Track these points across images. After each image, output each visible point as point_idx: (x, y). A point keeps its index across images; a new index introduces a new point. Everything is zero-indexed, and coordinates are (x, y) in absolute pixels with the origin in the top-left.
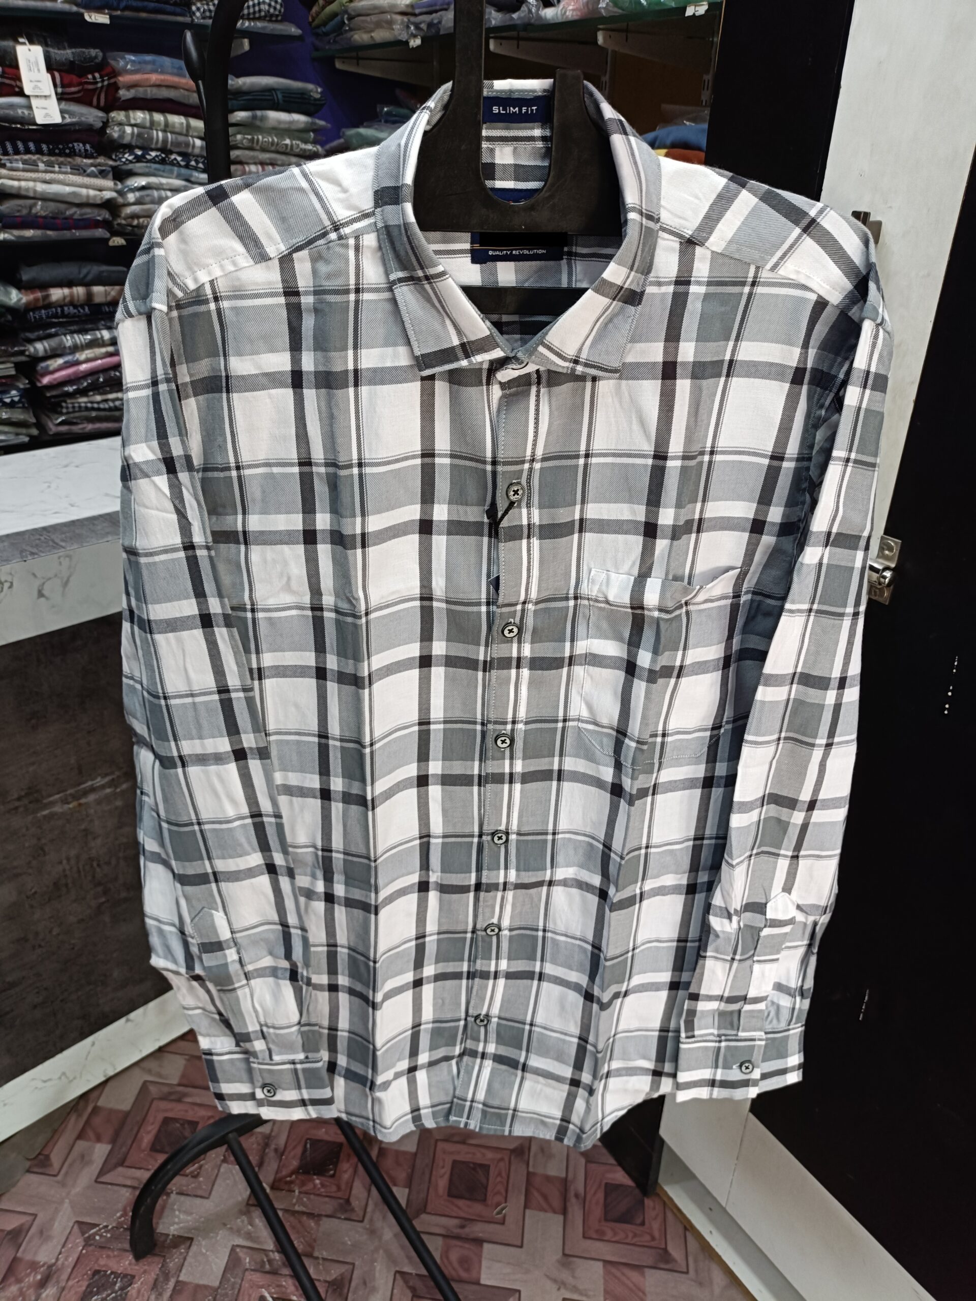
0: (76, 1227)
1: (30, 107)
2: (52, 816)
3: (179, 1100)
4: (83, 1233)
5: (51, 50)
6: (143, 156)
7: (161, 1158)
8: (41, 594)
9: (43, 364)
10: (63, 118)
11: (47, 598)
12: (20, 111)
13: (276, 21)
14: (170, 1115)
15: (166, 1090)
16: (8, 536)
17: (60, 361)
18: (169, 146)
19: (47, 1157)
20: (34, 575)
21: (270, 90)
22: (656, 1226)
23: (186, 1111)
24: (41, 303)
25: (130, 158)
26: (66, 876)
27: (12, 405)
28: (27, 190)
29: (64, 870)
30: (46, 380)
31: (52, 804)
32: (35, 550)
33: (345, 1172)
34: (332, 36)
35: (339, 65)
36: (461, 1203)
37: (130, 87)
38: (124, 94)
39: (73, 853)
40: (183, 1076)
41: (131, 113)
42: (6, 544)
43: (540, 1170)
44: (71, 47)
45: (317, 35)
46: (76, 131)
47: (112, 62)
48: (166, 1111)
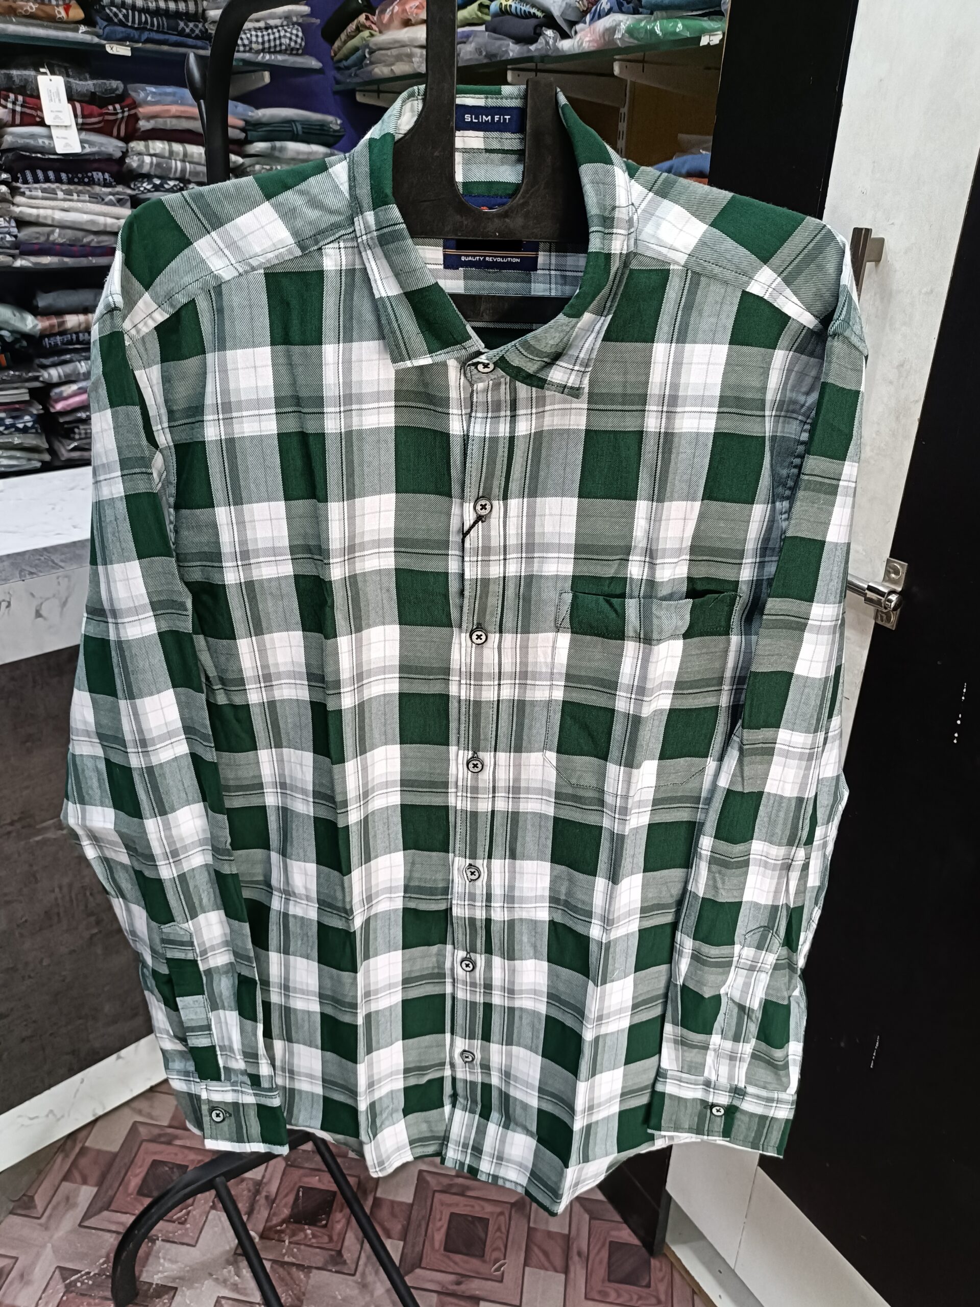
0: (57, 1272)
1: (50, 137)
2: (45, 842)
3: (169, 1143)
4: (64, 1279)
5: (71, 80)
6: (161, 185)
7: (147, 1201)
8: (38, 614)
9: (57, 390)
10: (83, 147)
11: (45, 619)
12: (40, 141)
13: (297, 55)
14: (158, 1157)
15: (156, 1131)
16: (8, 556)
17: (74, 387)
18: (187, 176)
19: (32, 1198)
20: (32, 595)
21: (290, 122)
22: (662, 1288)
23: (176, 1154)
24: (56, 330)
25: (149, 187)
26: (58, 905)
27: (25, 430)
28: (45, 218)
29: (56, 899)
30: (59, 406)
31: (46, 829)
32: (33, 570)
33: (338, 1222)
34: (353, 69)
35: (360, 98)
36: (458, 1258)
37: (149, 118)
38: (143, 125)
39: (66, 881)
40: (174, 1118)
41: (150, 143)
42: (6, 563)
43: (542, 1226)
44: (92, 78)
45: (339, 69)
46: (95, 161)
47: (133, 94)
48: (155, 1153)
